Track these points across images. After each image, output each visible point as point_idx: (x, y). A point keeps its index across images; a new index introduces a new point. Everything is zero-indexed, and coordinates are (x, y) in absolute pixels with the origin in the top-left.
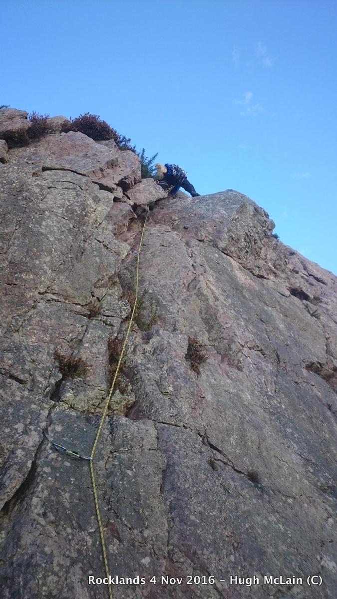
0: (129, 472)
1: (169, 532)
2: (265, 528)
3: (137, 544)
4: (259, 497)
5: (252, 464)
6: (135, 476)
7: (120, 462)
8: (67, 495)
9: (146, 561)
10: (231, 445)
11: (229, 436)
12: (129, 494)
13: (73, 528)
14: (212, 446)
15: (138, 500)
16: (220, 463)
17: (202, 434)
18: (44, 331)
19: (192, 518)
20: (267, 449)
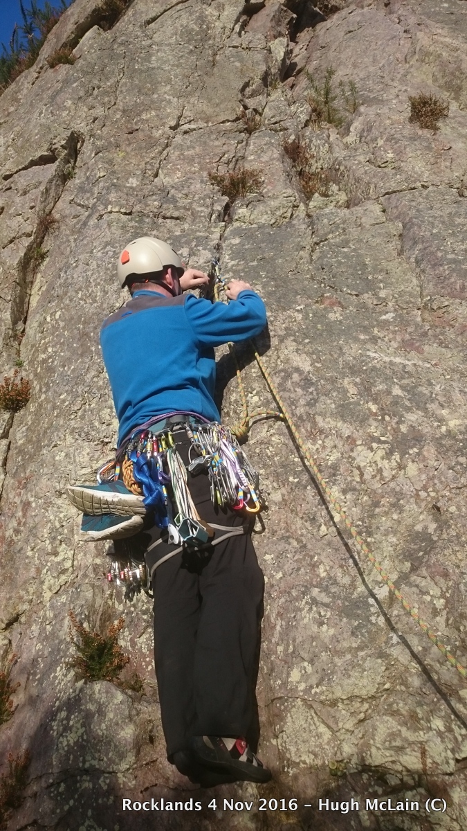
0: (345, 250)
3: (370, 305)
6: (355, 250)
12: (349, 266)
15: (364, 269)
17: (457, 186)
18: (188, 163)
19: (451, 257)
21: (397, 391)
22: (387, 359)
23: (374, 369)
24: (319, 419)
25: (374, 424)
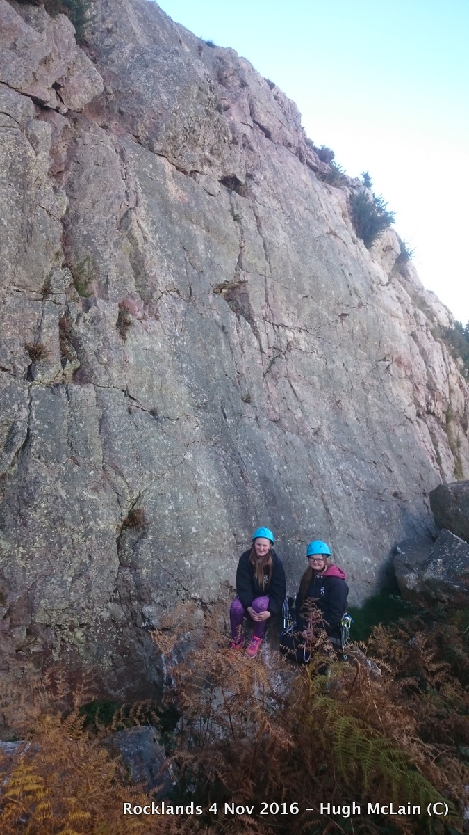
0: (81, 425)
1: (103, 456)
2: (156, 445)
3: (87, 465)
4: (156, 425)
5: (154, 403)
6: (84, 427)
7: (75, 419)
8: (49, 446)
9: (92, 473)
10: (142, 394)
11: (142, 387)
12: (82, 438)
13: (55, 463)
14: (130, 397)
15: (87, 441)
16: (135, 408)
17: (125, 390)
18: (13, 325)
19: (116, 448)
20: (166, 389)
21: (90, 512)
22: (89, 496)
23: (84, 500)
24: (65, 521)
25: (81, 525)
